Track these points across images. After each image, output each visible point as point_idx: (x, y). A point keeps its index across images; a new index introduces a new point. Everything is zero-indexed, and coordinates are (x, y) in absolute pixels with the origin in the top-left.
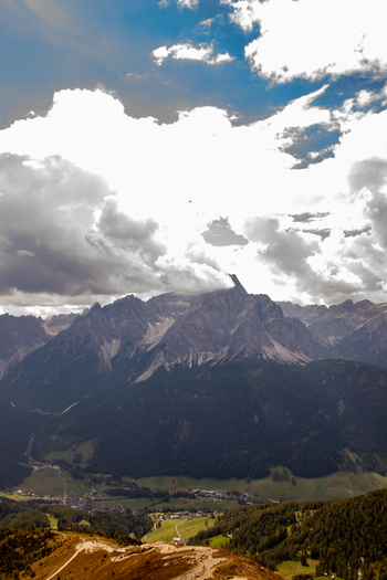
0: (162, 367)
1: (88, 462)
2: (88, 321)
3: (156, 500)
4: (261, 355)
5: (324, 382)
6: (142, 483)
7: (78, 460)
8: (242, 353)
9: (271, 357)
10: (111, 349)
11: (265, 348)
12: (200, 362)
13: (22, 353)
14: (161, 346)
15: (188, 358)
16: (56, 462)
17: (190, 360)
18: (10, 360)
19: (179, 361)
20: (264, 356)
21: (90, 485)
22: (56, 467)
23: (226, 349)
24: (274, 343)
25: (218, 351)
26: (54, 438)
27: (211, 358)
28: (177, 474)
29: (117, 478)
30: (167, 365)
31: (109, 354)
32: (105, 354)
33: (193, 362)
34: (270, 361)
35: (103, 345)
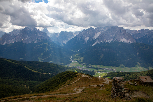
0: (98, 43)
1: (82, 61)
2: (82, 33)
3: (95, 69)
5: (134, 47)
6: (93, 66)
7: (80, 60)
8: (116, 40)
10: (87, 39)
11: (121, 40)
12: (106, 42)
13: (69, 39)
14: (98, 38)
16: (76, 61)
19: (102, 42)
20: (121, 41)
21: (83, 65)
22: (76, 62)
23: (112, 39)
24: (123, 38)
25: (110, 40)
28: (100, 64)
29: (88, 64)
30: (99, 42)
33: (104, 42)
34: (122, 42)
35: (85, 38)
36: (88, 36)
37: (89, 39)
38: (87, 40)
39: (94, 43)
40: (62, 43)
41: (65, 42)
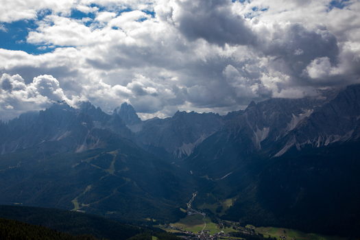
0: (294, 147)
1: (225, 212)
2: (246, 113)
6: (260, 231)
7: (219, 210)
10: (262, 134)
12: (327, 143)
13: (203, 138)
14: (295, 131)
16: (205, 211)
17: (318, 142)
18: (195, 143)
19: (309, 142)
21: (221, 228)
22: (203, 214)
25: (344, 134)
26: (208, 195)
27: (337, 140)
28: (288, 227)
29: (243, 225)
30: (298, 145)
31: (260, 139)
32: (257, 139)
33: (321, 143)
35: (256, 131)
36: (266, 126)
37: (271, 135)
38: (263, 138)
39: (279, 146)
40: (178, 152)
41: (188, 149)
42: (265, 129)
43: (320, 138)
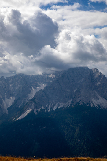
4: (90, 104)
8: (79, 103)
9: (96, 105)
11: (93, 101)
12: (55, 108)
14: (33, 100)
15: (48, 106)
17: (49, 108)
19: (43, 108)
20: (92, 105)
23: (70, 101)
24: (99, 97)
25: (66, 102)
27: (61, 106)
32: (5, 105)
33: (51, 108)
34: (95, 108)
35: (4, 99)
36: (12, 95)
37: (16, 102)
38: (10, 104)
39: (22, 111)
42: (11, 98)
43: (50, 105)
